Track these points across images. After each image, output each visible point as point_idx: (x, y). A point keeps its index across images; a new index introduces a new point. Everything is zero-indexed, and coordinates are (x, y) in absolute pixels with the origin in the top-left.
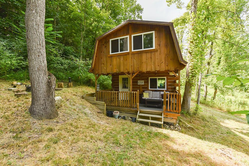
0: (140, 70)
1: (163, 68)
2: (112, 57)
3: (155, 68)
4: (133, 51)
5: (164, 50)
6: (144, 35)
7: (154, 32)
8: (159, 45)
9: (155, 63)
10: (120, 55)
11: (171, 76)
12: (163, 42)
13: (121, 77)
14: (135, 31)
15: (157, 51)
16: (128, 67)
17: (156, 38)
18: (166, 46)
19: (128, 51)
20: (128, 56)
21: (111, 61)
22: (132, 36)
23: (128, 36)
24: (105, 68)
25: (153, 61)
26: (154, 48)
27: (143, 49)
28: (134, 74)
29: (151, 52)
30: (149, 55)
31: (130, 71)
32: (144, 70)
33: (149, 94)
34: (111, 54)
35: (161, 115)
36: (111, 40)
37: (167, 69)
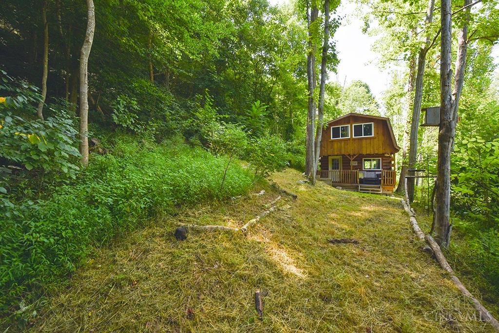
0: (361, 153)
1: (381, 151)
2: (333, 141)
3: (374, 150)
4: (353, 137)
5: (381, 138)
6: (364, 125)
7: (373, 123)
8: (378, 134)
9: (373, 148)
10: (341, 140)
11: (386, 157)
12: (381, 131)
13: (330, 158)
14: (355, 121)
15: (376, 138)
16: (349, 151)
17: (374, 128)
18: (384, 135)
19: (349, 137)
20: (349, 141)
21: (332, 145)
22: (353, 125)
23: (349, 125)
24: (326, 151)
25: (372, 145)
26: (373, 136)
27: (363, 136)
28: (355, 155)
29: (370, 138)
30: (368, 141)
31: (351, 153)
32: (364, 153)
33: (364, 174)
34: (332, 139)
35: (380, 188)
36: (332, 128)
37: (384, 152)
